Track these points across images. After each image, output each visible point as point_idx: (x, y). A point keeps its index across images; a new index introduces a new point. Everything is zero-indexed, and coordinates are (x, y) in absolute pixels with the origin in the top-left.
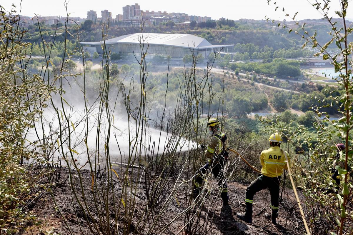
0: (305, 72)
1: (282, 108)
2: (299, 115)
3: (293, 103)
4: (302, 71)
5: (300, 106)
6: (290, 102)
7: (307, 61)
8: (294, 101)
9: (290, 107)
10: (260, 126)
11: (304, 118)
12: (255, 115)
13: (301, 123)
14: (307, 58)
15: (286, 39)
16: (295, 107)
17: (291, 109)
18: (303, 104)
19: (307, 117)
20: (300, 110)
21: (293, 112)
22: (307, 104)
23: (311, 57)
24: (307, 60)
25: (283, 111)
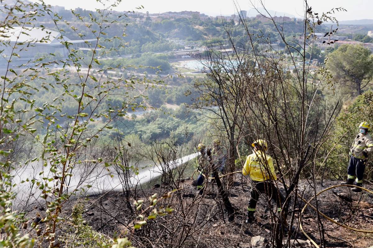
0: (174, 65)
1: (158, 104)
2: (175, 109)
3: (167, 98)
4: (171, 64)
5: (174, 99)
6: (164, 97)
7: (175, 55)
8: (168, 96)
9: (165, 102)
10: (138, 127)
11: (179, 111)
12: (132, 115)
13: (177, 116)
14: (174, 51)
15: (151, 32)
16: (170, 102)
17: (167, 103)
18: (176, 98)
19: (182, 110)
20: (175, 103)
21: (168, 106)
22: (180, 97)
23: (178, 50)
24: (174, 53)
25: (159, 106)
